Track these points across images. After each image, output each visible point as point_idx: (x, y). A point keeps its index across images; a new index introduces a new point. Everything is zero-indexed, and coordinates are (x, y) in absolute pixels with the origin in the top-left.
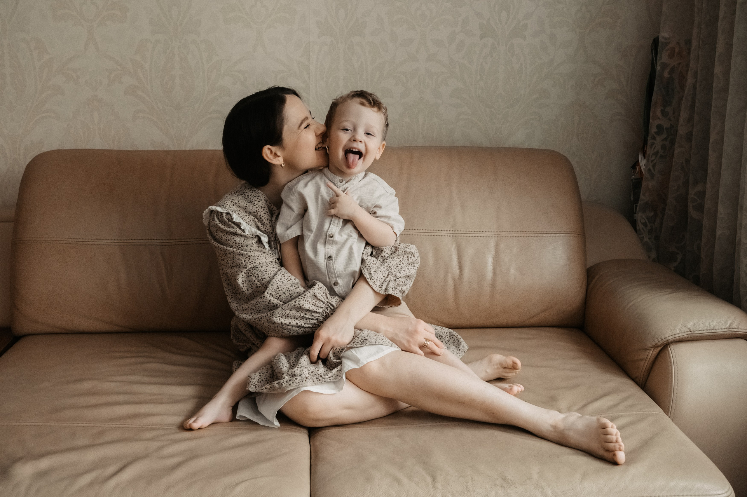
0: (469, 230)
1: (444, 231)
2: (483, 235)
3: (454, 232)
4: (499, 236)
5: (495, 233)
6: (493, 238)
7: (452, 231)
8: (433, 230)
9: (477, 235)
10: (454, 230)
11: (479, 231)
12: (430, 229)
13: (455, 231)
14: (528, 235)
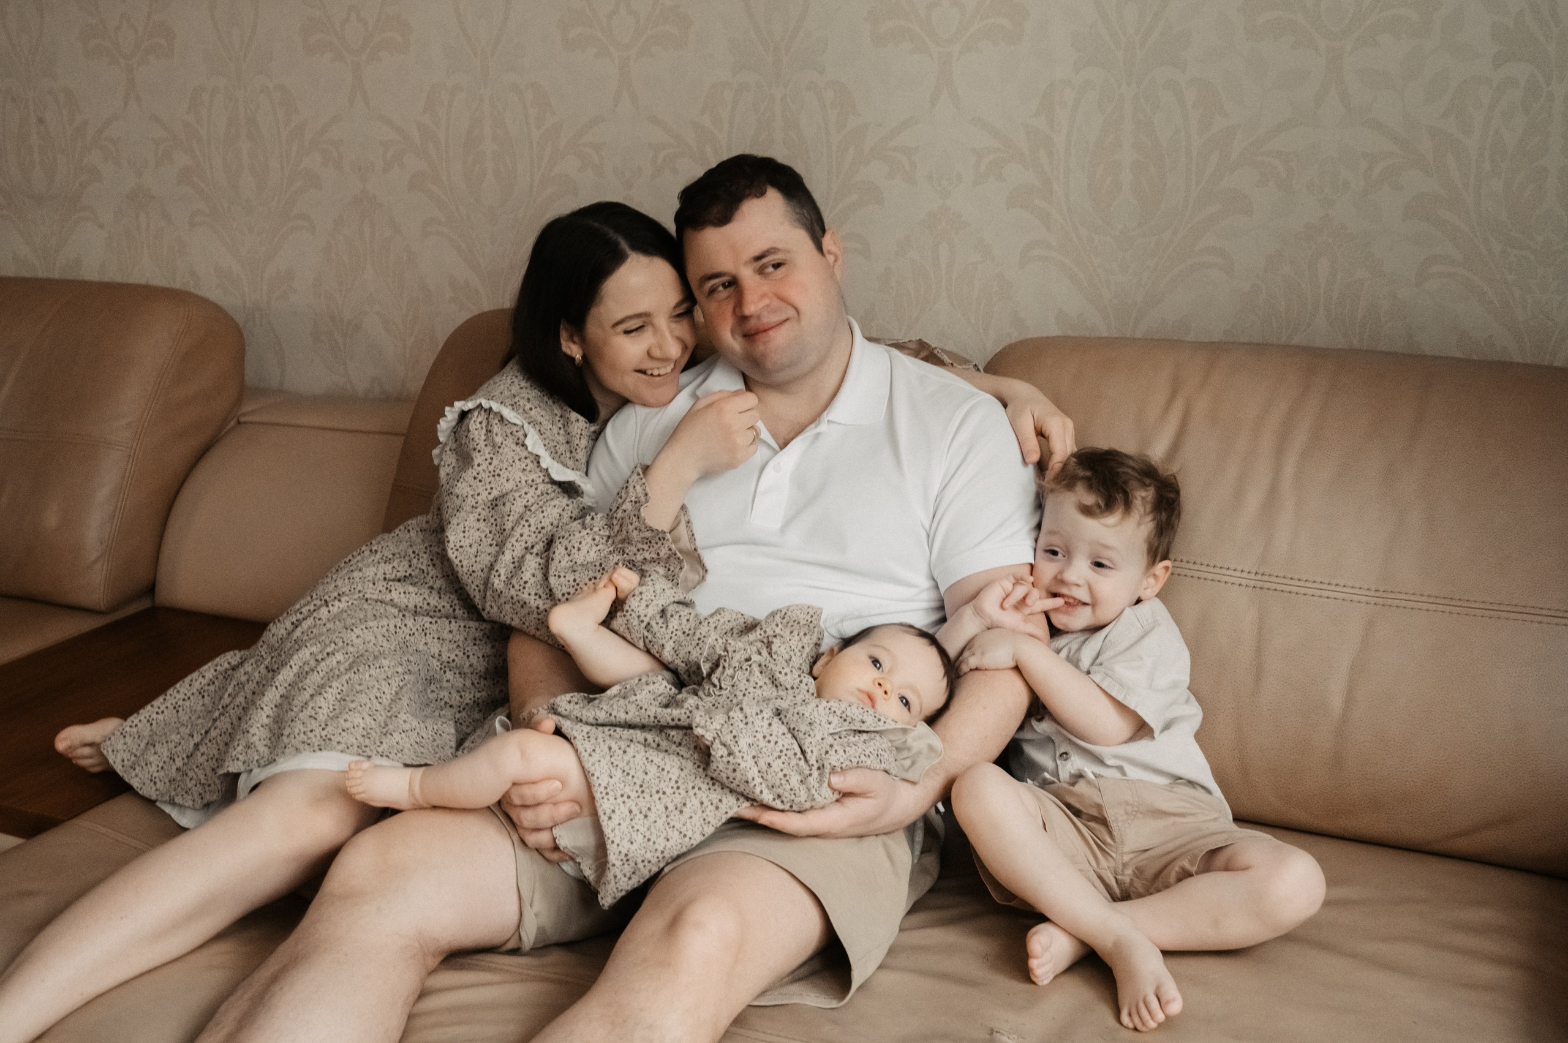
0: (1299, 577)
1: (1235, 570)
2: (1335, 595)
3: (1259, 577)
4: (1380, 601)
5: (1372, 593)
6: (1363, 605)
7: (1256, 573)
8: (1208, 565)
9: (1318, 592)
10: (1261, 571)
11: (1327, 582)
12: (1198, 561)
13: (1263, 574)
14: (1464, 611)
